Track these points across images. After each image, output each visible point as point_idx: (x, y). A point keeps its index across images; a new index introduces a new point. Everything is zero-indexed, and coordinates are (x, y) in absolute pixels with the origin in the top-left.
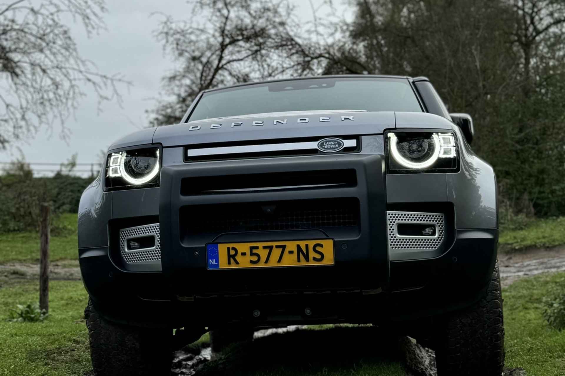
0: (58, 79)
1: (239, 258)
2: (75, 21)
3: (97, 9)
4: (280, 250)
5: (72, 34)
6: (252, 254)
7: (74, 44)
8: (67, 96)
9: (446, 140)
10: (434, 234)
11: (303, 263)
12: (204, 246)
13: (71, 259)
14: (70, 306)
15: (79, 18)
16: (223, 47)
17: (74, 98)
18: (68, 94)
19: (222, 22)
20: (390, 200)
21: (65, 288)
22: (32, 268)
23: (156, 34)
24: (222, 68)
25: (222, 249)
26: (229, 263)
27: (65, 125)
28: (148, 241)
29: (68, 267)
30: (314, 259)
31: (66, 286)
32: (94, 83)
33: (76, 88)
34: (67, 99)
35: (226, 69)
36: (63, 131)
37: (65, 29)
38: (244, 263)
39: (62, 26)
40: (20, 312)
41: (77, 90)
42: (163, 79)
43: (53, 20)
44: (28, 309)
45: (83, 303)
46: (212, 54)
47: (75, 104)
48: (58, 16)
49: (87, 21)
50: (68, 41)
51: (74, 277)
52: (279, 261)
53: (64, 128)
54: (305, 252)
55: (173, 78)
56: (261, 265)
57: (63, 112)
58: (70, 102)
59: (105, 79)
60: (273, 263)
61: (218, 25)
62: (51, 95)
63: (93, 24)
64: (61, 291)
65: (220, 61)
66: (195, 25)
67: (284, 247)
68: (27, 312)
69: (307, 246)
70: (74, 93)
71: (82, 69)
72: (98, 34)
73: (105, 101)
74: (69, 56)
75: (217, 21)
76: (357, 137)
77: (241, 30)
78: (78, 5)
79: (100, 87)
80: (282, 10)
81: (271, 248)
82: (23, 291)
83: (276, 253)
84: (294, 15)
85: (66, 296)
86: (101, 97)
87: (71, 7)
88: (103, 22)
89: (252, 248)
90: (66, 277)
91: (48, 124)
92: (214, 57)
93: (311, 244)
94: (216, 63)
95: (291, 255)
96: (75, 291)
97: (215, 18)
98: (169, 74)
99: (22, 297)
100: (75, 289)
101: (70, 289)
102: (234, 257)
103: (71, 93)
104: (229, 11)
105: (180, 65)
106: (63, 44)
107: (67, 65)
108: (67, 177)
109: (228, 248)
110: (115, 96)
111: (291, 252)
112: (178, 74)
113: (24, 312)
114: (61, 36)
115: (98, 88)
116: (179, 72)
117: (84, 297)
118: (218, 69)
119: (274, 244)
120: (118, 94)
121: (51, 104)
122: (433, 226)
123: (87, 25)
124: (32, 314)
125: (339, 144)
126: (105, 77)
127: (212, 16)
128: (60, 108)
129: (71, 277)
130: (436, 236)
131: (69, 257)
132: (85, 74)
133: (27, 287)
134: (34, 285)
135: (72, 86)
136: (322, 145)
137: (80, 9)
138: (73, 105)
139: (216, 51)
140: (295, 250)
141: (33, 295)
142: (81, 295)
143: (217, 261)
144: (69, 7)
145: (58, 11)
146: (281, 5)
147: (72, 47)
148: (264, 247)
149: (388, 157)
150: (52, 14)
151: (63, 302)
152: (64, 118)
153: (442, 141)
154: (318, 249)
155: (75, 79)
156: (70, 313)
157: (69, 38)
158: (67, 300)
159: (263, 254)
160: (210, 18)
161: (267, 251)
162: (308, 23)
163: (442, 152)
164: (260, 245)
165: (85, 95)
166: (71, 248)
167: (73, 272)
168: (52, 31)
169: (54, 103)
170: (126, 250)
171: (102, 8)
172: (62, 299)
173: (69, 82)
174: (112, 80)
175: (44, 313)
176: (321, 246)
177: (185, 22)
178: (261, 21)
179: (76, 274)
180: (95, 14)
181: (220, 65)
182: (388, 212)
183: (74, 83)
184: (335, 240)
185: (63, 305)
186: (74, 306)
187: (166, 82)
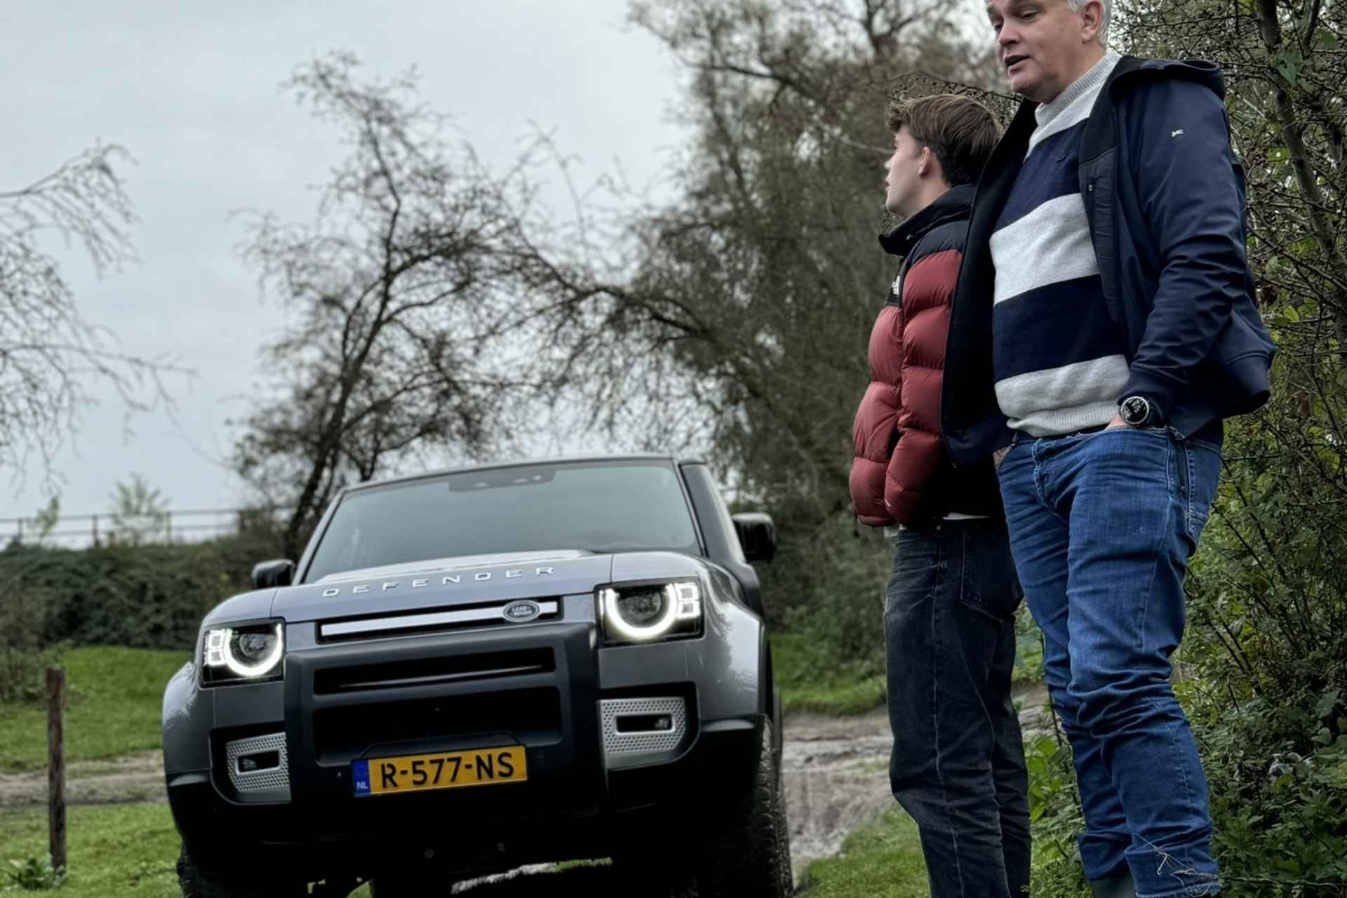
0: (35, 369)
1: (397, 778)
2: (68, 244)
3: (116, 219)
4: (454, 764)
5: (63, 273)
6: (415, 772)
7: (69, 294)
8: (56, 404)
9: (686, 593)
10: (669, 727)
11: (486, 781)
12: (348, 763)
13: (86, 759)
14: (102, 856)
15: (77, 239)
16: (389, 276)
17: (72, 410)
18: (59, 400)
19: (384, 221)
20: (604, 685)
21: (88, 822)
22: (7, 781)
23: (241, 251)
24: (390, 319)
25: (374, 767)
26: (385, 785)
27: (52, 466)
28: (268, 759)
29: (81, 777)
30: (501, 774)
31: (90, 818)
32: (115, 376)
33: (74, 387)
34: (56, 411)
35: (400, 323)
36: (48, 479)
37: (50, 263)
38: (405, 784)
39: (41, 258)
40: (16, 875)
41: (78, 394)
42: (263, 349)
43: (22, 246)
44: (31, 867)
45: (128, 850)
46: (366, 292)
47: (76, 423)
48: (31, 236)
49: (95, 243)
50: (55, 288)
51: (98, 797)
52: (453, 779)
53: (49, 471)
54: (487, 764)
55: (281, 348)
56: (429, 786)
57: (47, 439)
58: (63, 419)
59: (137, 367)
60: (445, 784)
61: (376, 227)
62: (23, 405)
63: (110, 251)
64: (82, 828)
65: (383, 306)
66: (325, 232)
67: (458, 760)
68: (30, 873)
69: (490, 757)
70: (72, 399)
71: (88, 346)
72: (120, 270)
73: (140, 413)
74: (58, 318)
75: (373, 220)
76: (557, 599)
77: (426, 237)
78: (74, 212)
79: (129, 386)
80: (512, 194)
81: (441, 762)
82: (6, 831)
83: (449, 768)
84: (539, 202)
85: (93, 837)
86: (131, 404)
87: (59, 215)
88: (129, 245)
89: (415, 764)
90: (81, 797)
91: (15, 464)
92: (371, 295)
93: (496, 753)
94: (375, 308)
95: (469, 771)
96: (109, 827)
97: (368, 213)
98: (274, 339)
99: (7, 844)
100: (108, 823)
101: (98, 822)
102: (390, 777)
103: (66, 399)
104: (398, 201)
105: (297, 315)
106: (44, 293)
107: (54, 340)
108: (37, 549)
109: (383, 766)
110: (162, 401)
111: (469, 767)
112: (294, 337)
113: (24, 873)
114: (41, 278)
115: (124, 387)
116: (296, 333)
117: (128, 838)
118: (378, 324)
119: (445, 756)
120: (166, 397)
121: (22, 424)
122: (668, 717)
123: (95, 254)
124: (39, 875)
125: (533, 609)
126: (137, 361)
127: (362, 209)
128: (41, 430)
129: (91, 798)
130: (673, 729)
131: (81, 754)
132: (95, 357)
133: (13, 823)
134: (26, 818)
135: (67, 384)
136: (509, 612)
137: (81, 221)
138: (70, 426)
139: (376, 284)
140: (474, 764)
141: (29, 840)
142: (122, 834)
143: (368, 784)
144: (54, 215)
145: (32, 226)
146: (511, 182)
147: (63, 298)
148: (432, 762)
149: (602, 626)
150: (19, 234)
151: (89, 850)
152: (49, 451)
153: (680, 594)
154: (505, 759)
155: (72, 370)
156: (107, 871)
157: (58, 281)
158: (96, 845)
159: (431, 771)
160: (358, 212)
161: (436, 766)
162: (565, 225)
163: (681, 608)
164: (426, 758)
165: (97, 402)
166: (83, 736)
167: (94, 787)
168: (20, 269)
169: (29, 420)
170: (238, 772)
171: (127, 215)
172: (86, 843)
173: (60, 376)
174: (154, 369)
175: (61, 874)
176: (508, 755)
177: (306, 228)
178: (468, 215)
179: (102, 791)
180: (114, 231)
181: (385, 316)
182: (603, 701)
183: (70, 377)
184: (529, 745)
185: (90, 856)
186: (112, 855)
187: (268, 356)
